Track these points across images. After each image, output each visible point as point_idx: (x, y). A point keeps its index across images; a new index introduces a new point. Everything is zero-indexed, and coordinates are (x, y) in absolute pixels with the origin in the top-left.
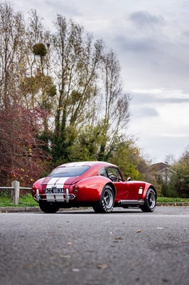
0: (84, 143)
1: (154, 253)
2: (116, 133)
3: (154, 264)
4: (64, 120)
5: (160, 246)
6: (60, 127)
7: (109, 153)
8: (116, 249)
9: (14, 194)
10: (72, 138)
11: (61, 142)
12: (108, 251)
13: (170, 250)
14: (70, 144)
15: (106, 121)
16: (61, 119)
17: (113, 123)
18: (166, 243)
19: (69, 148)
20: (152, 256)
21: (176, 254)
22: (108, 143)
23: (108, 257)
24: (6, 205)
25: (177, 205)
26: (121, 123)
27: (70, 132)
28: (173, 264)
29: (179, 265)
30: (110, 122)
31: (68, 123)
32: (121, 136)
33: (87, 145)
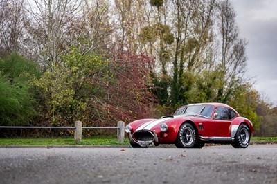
0: (201, 87)
2: (233, 77)
4: (182, 66)
6: (178, 72)
7: (227, 97)
9: (120, 133)
10: (190, 83)
14: (188, 89)
15: (223, 66)
19: (186, 93)
22: (226, 87)
24: (112, 143)
26: (238, 68)
27: (186, 77)
30: (227, 66)
31: (185, 69)
32: (238, 80)
33: (204, 89)
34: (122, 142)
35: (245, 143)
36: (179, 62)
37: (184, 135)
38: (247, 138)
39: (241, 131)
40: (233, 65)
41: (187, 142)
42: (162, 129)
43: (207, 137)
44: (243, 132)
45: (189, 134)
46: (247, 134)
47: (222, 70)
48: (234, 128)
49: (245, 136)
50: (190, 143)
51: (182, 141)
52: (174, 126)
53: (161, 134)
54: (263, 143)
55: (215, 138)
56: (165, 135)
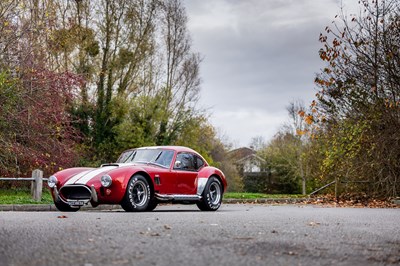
0: (137, 120)
1: (192, 249)
2: (182, 106)
3: (186, 259)
4: (110, 89)
5: (203, 242)
6: (104, 98)
8: (147, 245)
9: (35, 187)
10: (121, 114)
11: (105, 118)
12: (137, 248)
13: (213, 246)
14: (118, 122)
15: (167, 91)
16: (105, 87)
17: (177, 93)
18: (214, 239)
19: (115, 127)
20: (188, 252)
21: (219, 250)
22: (171, 121)
23: (135, 253)
24: (23, 202)
25: (258, 202)
26: (189, 93)
27: (117, 105)
28: (211, 259)
29: (216, 260)
30: (173, 91)
31: (115, 93)
32: (189, 111)
33: (141, 122)
34: (39, 200)
35: (215, 203)
36: (106, 82)
37: (135, 192)
38: (218, 197)
39: (210, 187)
40: (182, 90)
41: (138, 202)
42: (103, 183)
43: (165, 195)
44: (213, 188)
45: (142, 190)
46: (219, 192)
47: (166, 95)
48: (202, 182)
49: (215, 194)
50: (143, 203)
52: (121, 179)
53: (102, 190)
54: (232, 202)
55: (176, 196)
56: (108, 191)
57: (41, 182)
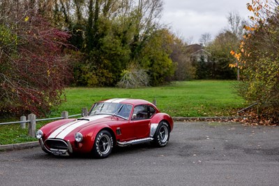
2: (149, 21)
6: (93, 14)
7: (142, 42)
9: (31, 127)
14: (103, 35)
15: (139, 11)
16: (94, 5)
17: (146, 13)
19: (101, 39)
25: (200, 120)
26: (154, 12)
27: (102, 23)
30: (143, 10)
33: (119, 35)
37: (101, 143)
38: (166, 136)
39: (160, 129)
40: (150, 10)
41: (104, 151)
42: (77, 140)
43: (125, 143)
45: (107, 142)
46: (167, 132)
47: (138, 14)
48: (154, 126)
49: (164, 134)
50: (107, 151)
51: (98, 151)
52: (90, 134)
53: (75, 144)
55: (133, 141)
56: (81, 145)
57: (35, 123)
